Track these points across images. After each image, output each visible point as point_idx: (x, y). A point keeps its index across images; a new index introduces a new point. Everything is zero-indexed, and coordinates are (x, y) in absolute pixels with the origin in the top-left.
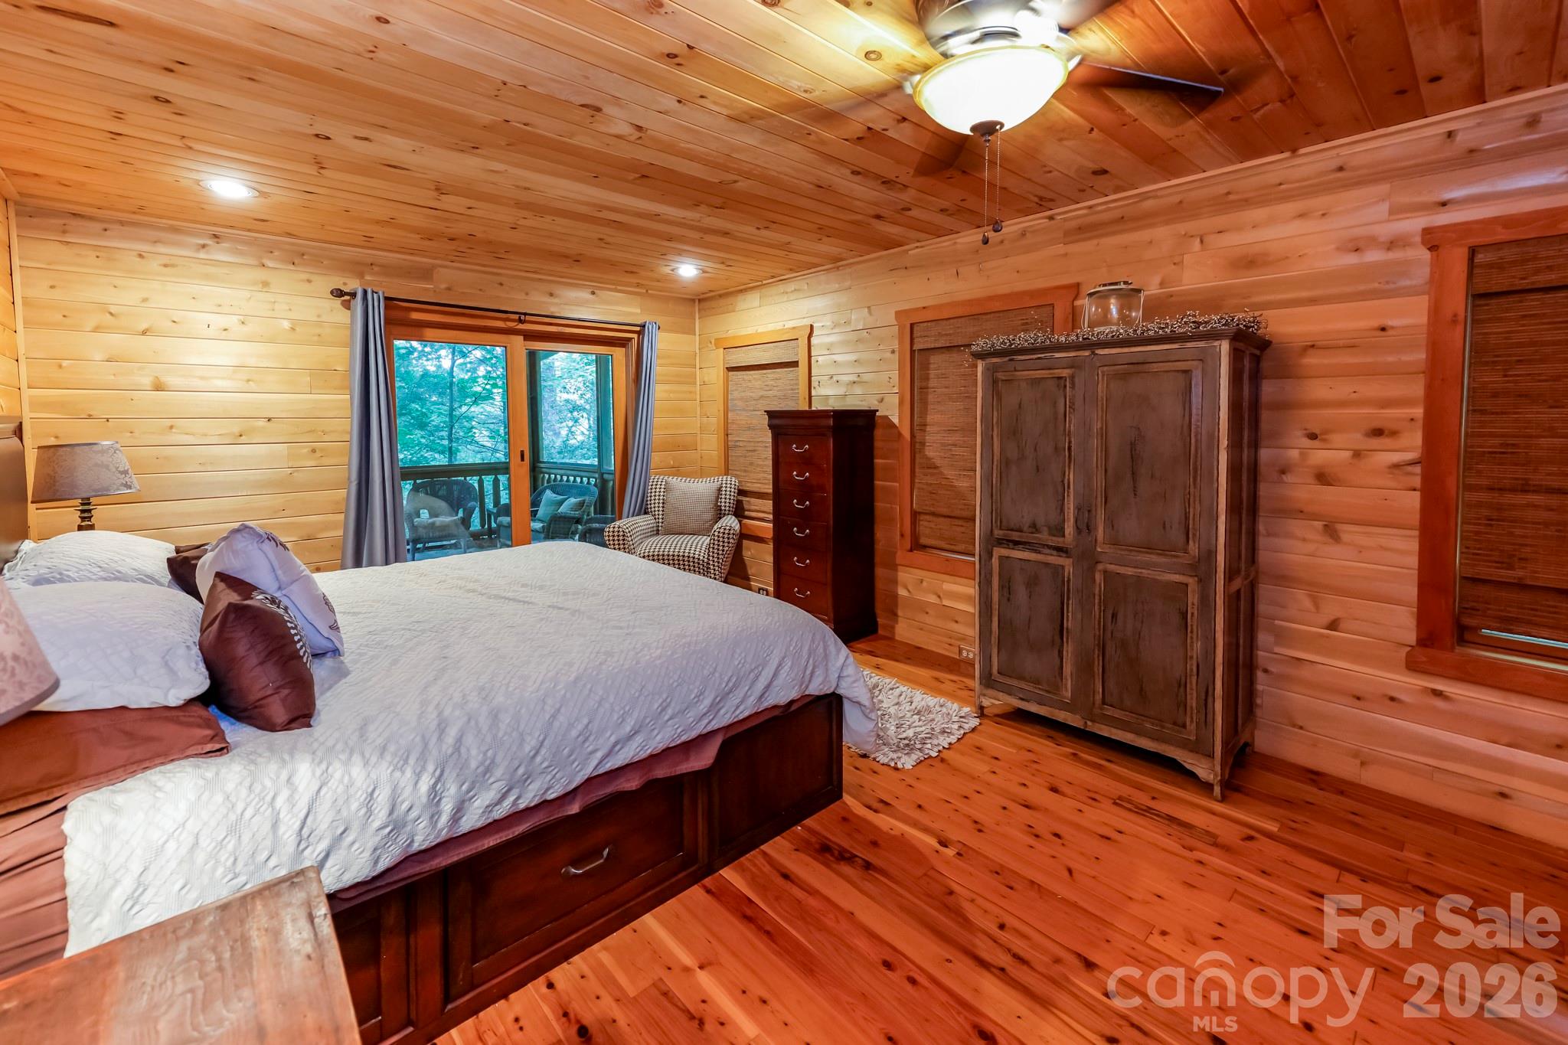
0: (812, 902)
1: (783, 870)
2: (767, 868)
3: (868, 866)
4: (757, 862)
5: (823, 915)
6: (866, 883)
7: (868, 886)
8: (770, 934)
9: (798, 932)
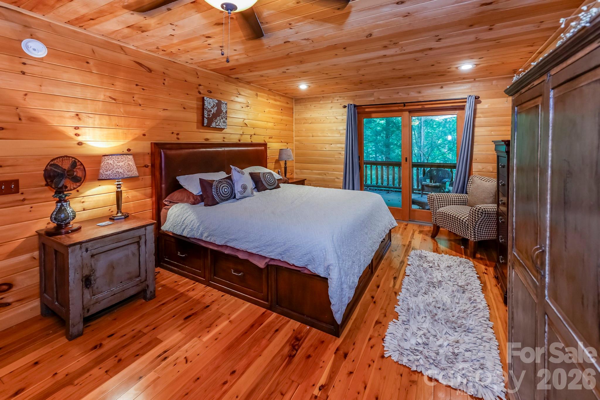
0: (264, 342)
1: (280, 329)
2: (280, 324)
3: (291, 357)
4: (282, 321)
5: (258, 346)
6: (280, 357)
7: (278, 359)
8: (246, 333)
9: (248, 341)
